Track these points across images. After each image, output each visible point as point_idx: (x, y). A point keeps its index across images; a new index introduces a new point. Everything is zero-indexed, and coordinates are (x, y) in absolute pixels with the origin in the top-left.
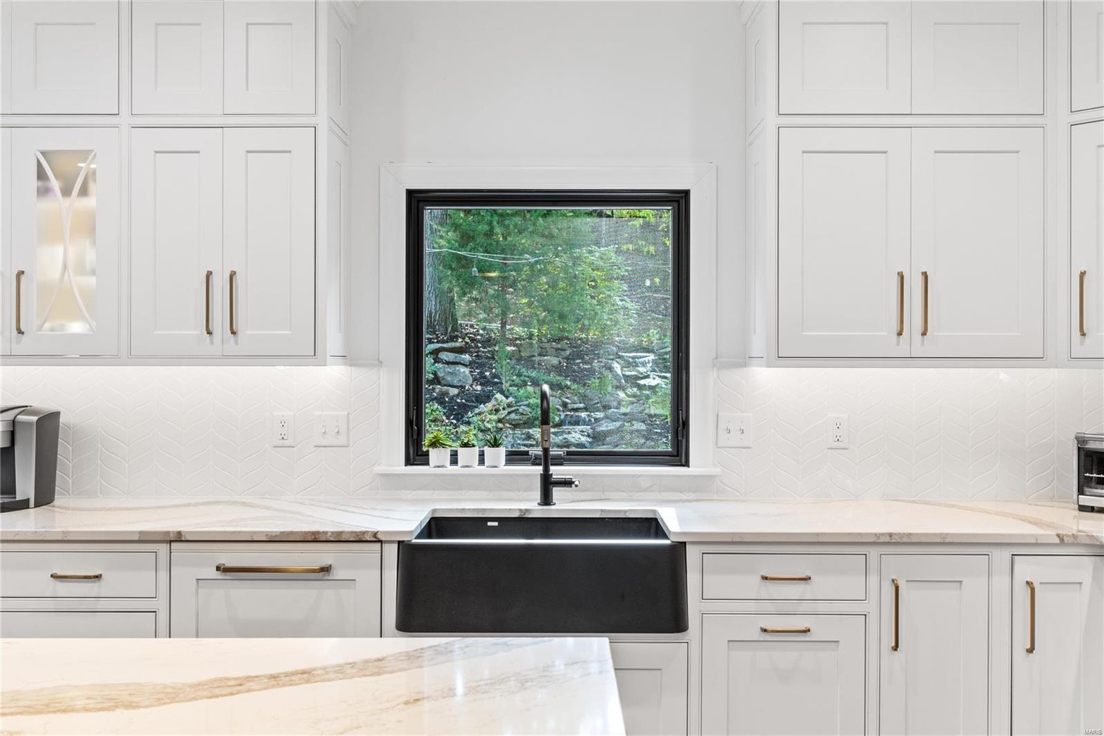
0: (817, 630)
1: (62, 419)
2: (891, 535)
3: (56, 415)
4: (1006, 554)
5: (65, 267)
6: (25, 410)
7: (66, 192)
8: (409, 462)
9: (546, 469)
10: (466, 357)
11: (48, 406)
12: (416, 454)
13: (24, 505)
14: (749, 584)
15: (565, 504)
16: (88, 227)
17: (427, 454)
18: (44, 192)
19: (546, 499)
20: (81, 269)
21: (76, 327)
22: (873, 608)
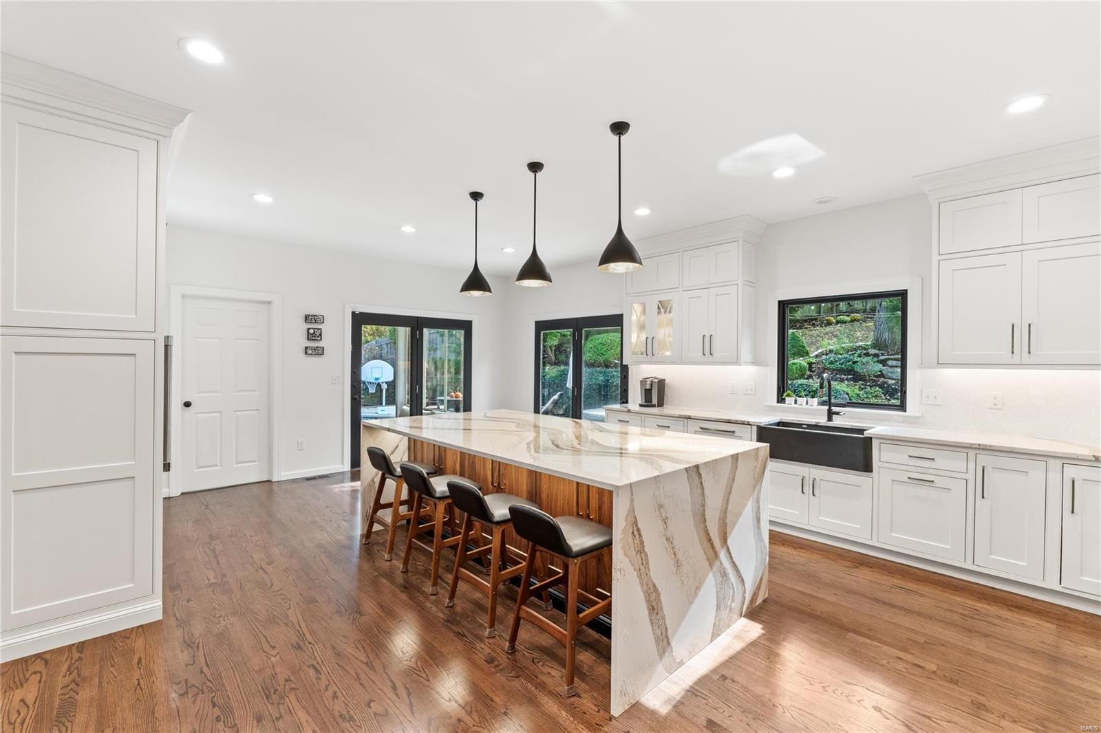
0: (939, 482)
1: (666, 381)
2: (979, 445)
3: (664, 380)
4: (1059, 463)
5: (664, 335)
6: (655, 378)
7: (665, 312)
8: (778, 402)
9: (830, 408)
11: (662, 377)
12: (781, 400)
13: (654, 406)
15: (837, 422)
16: (670, 323)
17: (784, 399)
18: (659, 313)
19: (830, 419)
20: (669, 336)
21: (668, 353)
22: (970, 477)
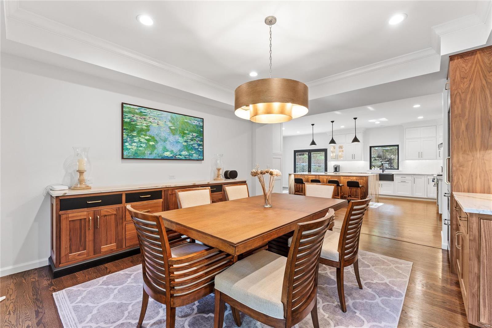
0: (407, 181)
4: (427, 176)
5: (341, 154)
7: (341, 149)
9: (383, 170)
10: (388, 162)
12: (371, 168)
14: (400, 178)
15: (385, 173)
18: (339, 149)
19: (383, 172)
21: (342, 159)
22: (412, 180)
